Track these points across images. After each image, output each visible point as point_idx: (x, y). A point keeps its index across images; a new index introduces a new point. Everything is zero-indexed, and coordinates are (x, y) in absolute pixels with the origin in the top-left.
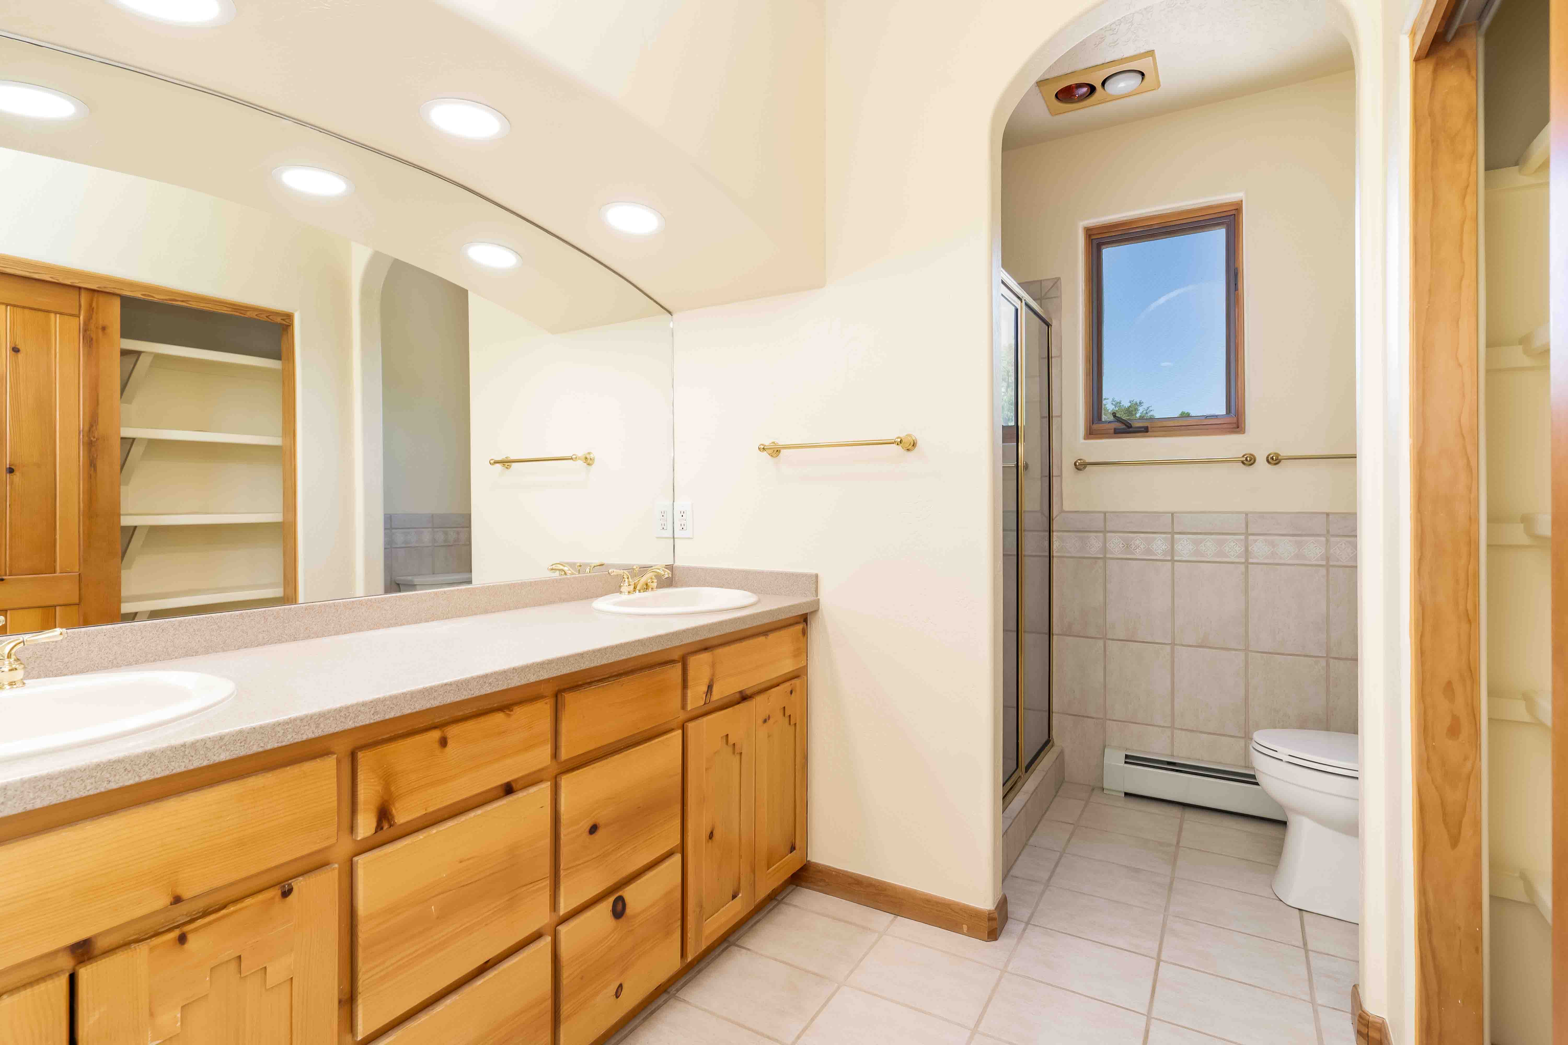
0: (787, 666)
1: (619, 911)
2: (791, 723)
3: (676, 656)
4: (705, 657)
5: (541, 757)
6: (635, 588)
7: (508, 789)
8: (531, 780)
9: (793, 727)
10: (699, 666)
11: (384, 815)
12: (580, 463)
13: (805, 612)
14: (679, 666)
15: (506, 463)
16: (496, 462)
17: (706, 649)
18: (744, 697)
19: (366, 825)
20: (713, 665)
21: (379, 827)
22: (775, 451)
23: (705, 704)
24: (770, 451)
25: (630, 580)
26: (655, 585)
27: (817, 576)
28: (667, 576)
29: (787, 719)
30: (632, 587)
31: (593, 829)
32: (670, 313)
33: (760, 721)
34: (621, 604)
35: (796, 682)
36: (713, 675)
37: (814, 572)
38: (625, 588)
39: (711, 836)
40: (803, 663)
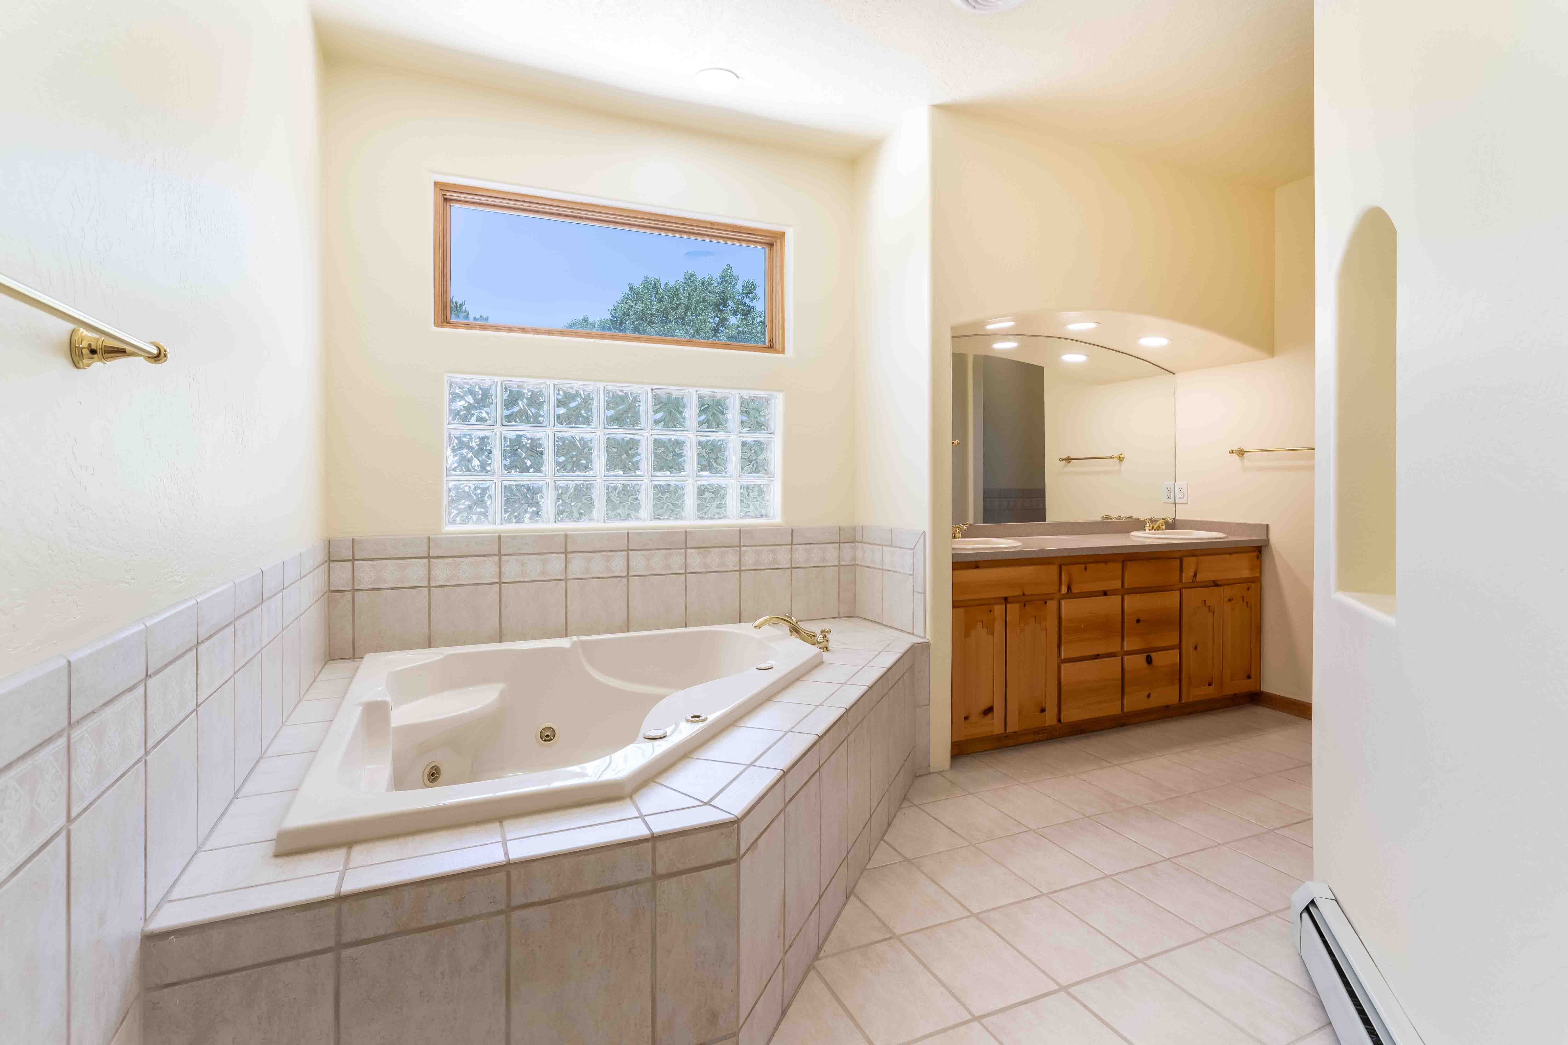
0: (1246, 573)
1: (1149, 660)
2: (1248, 606)
3: (1177, 555)
4: (1193, 559)
5: (1117, 584)
6: (1153, 528)
7: (1105, 593)
8: (1114, 592)
9: (1250, 609)
10: (1190, 564)
11: (1069, 588)
12: (1116, 460)
13: (1260, 545)
14: (1179, 560)
15: (1068, 460)
16: (1063, 460)
17: (1193, 556)
18: (1215, 584)
19: (1064, 590)
20: (1197, 564)
21: (1068, 591)
22: (1241, 454)
23: (1192, 582)
24: (1237, 453)
25: (1150, 523)
26: (1164, 527)
27: (1267, 526)
28: (1171, 522)
29: (1246, 604)
30: (1151, 527)
31: (1138, 621)
32: (1173, 374)
33: (1226, 599)
34: (1146, 533)
35: (1253, 586)
36: (1197, 568)
37: (1265, 523)
38: (1147, 527)
39: (1196, 648)
40: (1257, 575)
